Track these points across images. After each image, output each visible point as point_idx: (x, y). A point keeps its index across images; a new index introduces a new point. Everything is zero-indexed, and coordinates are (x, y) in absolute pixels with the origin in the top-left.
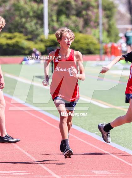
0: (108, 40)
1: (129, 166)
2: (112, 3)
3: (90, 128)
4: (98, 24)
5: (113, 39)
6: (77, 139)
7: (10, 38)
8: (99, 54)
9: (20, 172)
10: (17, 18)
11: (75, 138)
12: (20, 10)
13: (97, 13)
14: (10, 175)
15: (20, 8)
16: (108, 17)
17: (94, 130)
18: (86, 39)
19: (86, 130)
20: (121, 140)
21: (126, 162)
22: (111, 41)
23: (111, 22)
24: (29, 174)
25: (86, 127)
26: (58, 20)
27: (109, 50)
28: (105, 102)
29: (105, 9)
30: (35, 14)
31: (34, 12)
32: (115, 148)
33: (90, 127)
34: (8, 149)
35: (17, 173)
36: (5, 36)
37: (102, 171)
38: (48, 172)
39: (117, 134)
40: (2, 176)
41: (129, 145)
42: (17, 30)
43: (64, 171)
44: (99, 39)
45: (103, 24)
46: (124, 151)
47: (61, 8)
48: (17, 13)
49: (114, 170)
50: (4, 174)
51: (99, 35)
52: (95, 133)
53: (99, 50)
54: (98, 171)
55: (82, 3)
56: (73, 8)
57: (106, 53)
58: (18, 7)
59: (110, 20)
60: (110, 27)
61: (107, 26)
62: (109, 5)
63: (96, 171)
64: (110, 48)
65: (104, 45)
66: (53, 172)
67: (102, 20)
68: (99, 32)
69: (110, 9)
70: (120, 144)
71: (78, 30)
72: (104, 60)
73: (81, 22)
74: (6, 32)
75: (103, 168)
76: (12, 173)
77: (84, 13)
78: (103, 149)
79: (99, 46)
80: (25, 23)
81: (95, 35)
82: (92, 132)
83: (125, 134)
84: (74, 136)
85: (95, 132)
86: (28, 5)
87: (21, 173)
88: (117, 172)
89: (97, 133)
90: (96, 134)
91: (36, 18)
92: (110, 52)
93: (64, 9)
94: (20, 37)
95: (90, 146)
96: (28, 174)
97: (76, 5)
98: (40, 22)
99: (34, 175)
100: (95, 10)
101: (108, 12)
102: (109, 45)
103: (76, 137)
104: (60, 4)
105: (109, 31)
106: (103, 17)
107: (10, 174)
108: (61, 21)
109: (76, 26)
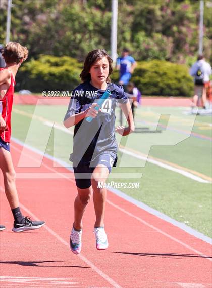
3: (177, 214)
4: (197, 49)
6: (155, 230)
7: (56, 65)
9: (62, 279)
10: (68, 33)
11: (152, 229)
12: (73, 21)
13: (196, 30)
14: (46, 285)
15: (74, 17)
17: (182, 217)
18: (176, 72)
19: (170, 217)
24: (77, 283)
25: (171, 211)
26: (132, 40)
29: (208, 25)
30: (97, 28)
31: (96, 24)
33: (177, 212)
34: (46, 242)
35: (58, 281)
36: (49, 61)
37: (194, 284)
38: (107, 282)
40: (34, 285)
42: (67, 53)
43: (133, 281)
45: (204, 49)
47: (139, 19)
48: (69, 25)
50: (38, 281)
52: (185, 222)
54: (187, 284)
55: (173, 13)
56: (157, 21)
58: (71, 14)
61: (210, 52)
63: (183, 284)
66: (114, 282)
71: (164, 56)
73: (169, 43)
74: (50, 54)
75: (195, 279)
76: (49, 281)
77: (175, 29)
78: (196, 249)
80: (80, 41)
81: (190, 65)
82: (180, 221)
84: (152, 226)
85: (185, 220)
86: (87, 12)
87: (65, 281)
89: (188, 222)
90: (186, 224)
91: (97, 35)
93: (143, 21)
94: (72, 64)
95: (176, 243)
96: (75, 283)
97: (162, 16)
98: (104, 41)
99: (85, 286)
100: (193, 26)
103: (155, 228)
104: (137, 13)
106: (204, 37)
107: (46, 282)
108: (138, 41)
109: (162, 50)
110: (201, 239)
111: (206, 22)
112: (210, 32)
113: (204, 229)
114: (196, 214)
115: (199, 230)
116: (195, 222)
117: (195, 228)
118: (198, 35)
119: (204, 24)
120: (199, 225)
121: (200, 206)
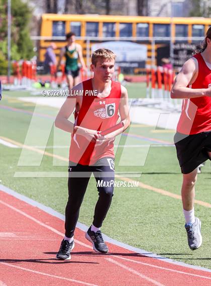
0: (18, 57)
1: (42, 227)
2: (26, 6)
4: (6, 35)
5: (25, 55)
8: (6, 74)
13: (5, 19)
16: (20, 25)
20: (31, 191)
21: (38, 222)
22: (22, 58)
23: (23, 32)
27: (19, 69)
28: (13, 139)
29: (15, 14)
32: (24, 203)
37: (6, 233)
39: (28, 184)
41: (43, 199)
44: (6, 55)
45: (12, 35)
46: (36, 207)
49: (22, 231)
51: (7, 50)
53: (7, 69)
57: (15, 74)
59: (21, 30)
60: (22, 37)
61: (17, 37)
62: (20, 8)
64: (21, 67)
65: (13, 62)
67: (11, 29)
68: (7, 45)
69: (22, 15)
70: (30, 197)
72: (13, 83)
79: (7, 64)
83: (38, 183)
88: (25, 235)
92: (21, 72)
101: (20, 18)
102: (20, 63)
105: (20, 44)
106: (12, 25)
110: (12, 195)
111: (13, 12)
112: (16, 21)
113: (15, 186)
114: (7, 174)
115: (10, 188)
116: (7, 181)
117: (7, 186)
118: (6, 23)
119: (12, 13)
120: (11, 183)
121: (11, 167)
